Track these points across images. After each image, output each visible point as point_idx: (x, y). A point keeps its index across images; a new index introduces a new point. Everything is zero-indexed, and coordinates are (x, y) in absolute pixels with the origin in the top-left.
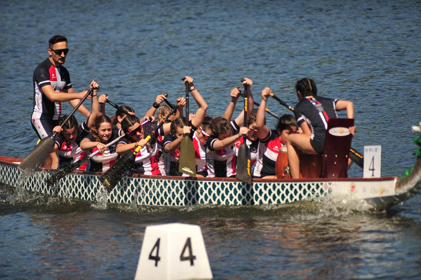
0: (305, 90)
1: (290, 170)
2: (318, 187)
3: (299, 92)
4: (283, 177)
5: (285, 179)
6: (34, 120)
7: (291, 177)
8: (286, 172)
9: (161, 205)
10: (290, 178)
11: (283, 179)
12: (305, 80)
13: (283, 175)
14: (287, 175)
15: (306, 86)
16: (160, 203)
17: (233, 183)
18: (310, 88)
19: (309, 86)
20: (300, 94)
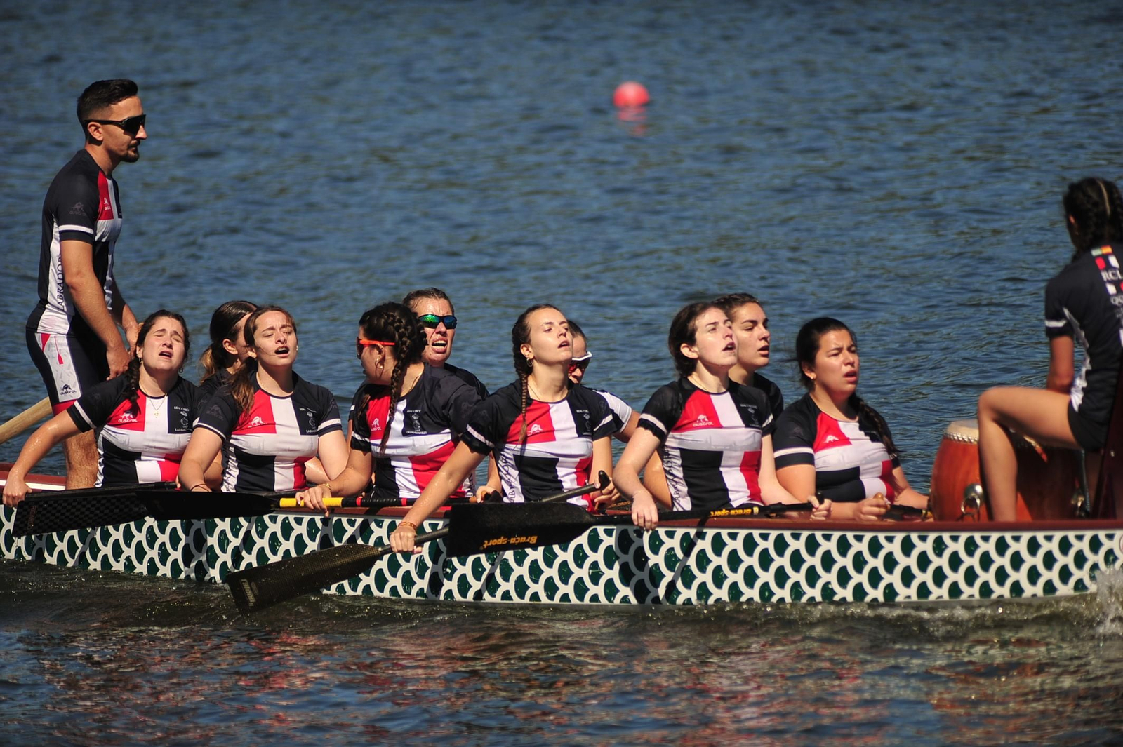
0: (1091, 214)
1: (986, 496)
2: (1095, 545)
3: (1072, 220)
4: (963, 516)
5: (969, 520)
6: (45, 337)
7: (990, 513)
8: (974, 500)
9: (516, 599)
10: (988, 519)
11: (960, 522)
12: (1091, 182)
13: (963, 509)
14: (974, 511)
15: (1096, 204)
16: (513, 594)
17: (787, 535)
18: (1105, 210)
19: (1104, 204)
20: (1076, 226)
